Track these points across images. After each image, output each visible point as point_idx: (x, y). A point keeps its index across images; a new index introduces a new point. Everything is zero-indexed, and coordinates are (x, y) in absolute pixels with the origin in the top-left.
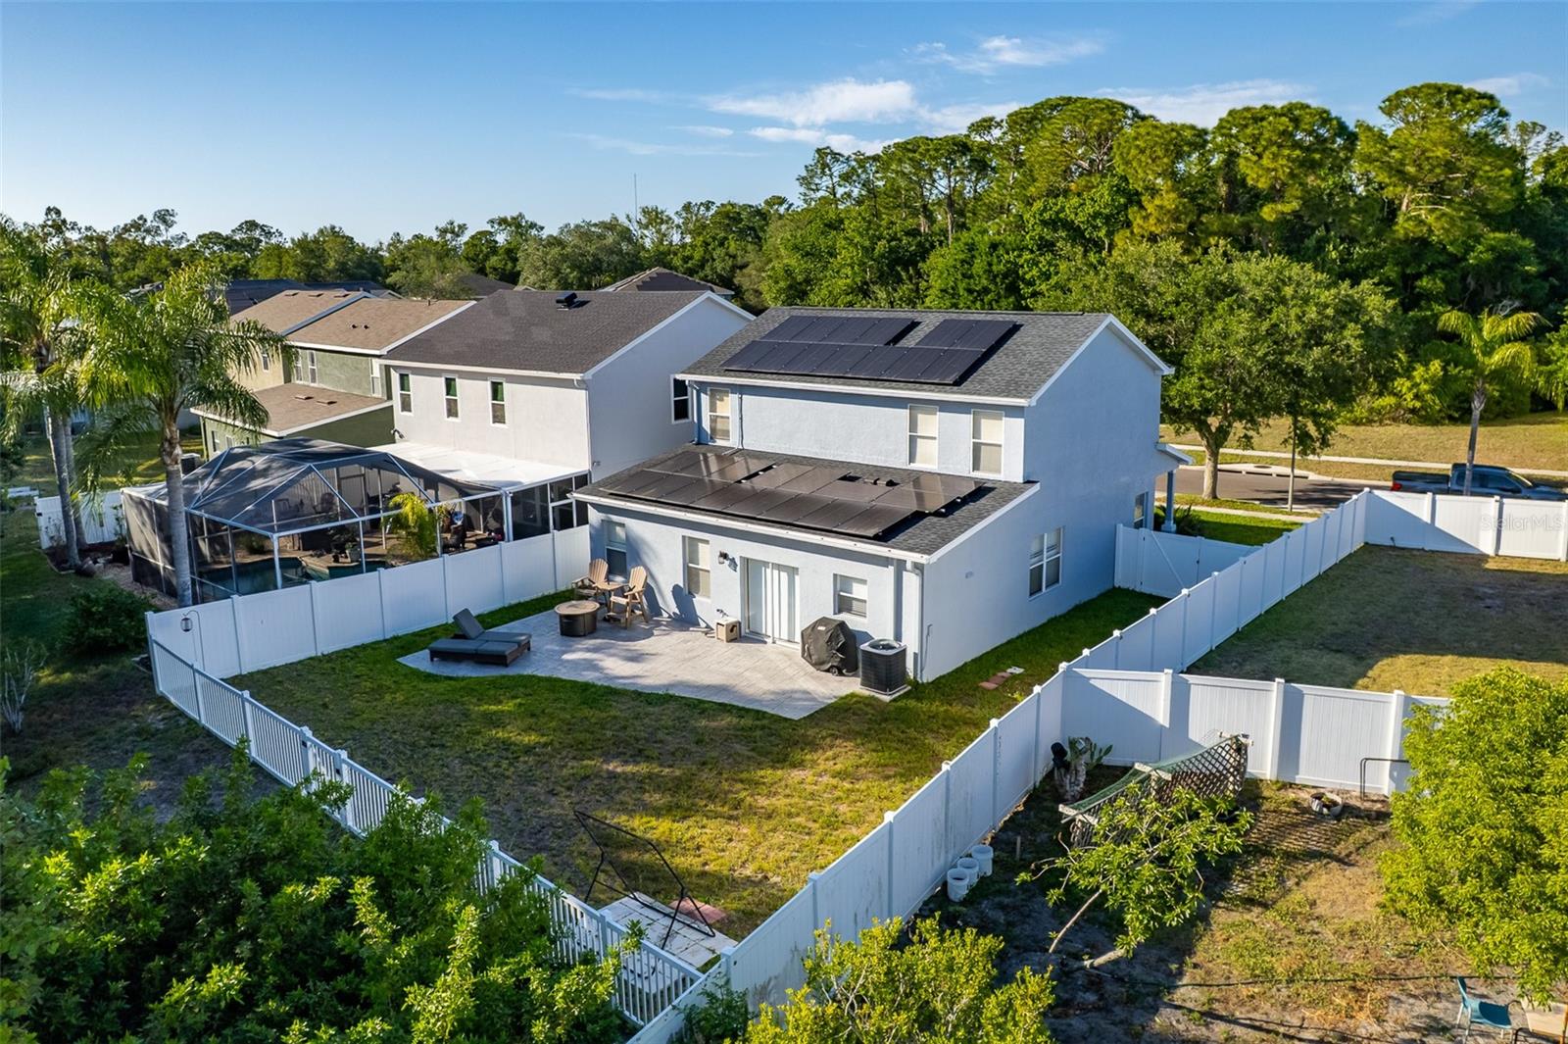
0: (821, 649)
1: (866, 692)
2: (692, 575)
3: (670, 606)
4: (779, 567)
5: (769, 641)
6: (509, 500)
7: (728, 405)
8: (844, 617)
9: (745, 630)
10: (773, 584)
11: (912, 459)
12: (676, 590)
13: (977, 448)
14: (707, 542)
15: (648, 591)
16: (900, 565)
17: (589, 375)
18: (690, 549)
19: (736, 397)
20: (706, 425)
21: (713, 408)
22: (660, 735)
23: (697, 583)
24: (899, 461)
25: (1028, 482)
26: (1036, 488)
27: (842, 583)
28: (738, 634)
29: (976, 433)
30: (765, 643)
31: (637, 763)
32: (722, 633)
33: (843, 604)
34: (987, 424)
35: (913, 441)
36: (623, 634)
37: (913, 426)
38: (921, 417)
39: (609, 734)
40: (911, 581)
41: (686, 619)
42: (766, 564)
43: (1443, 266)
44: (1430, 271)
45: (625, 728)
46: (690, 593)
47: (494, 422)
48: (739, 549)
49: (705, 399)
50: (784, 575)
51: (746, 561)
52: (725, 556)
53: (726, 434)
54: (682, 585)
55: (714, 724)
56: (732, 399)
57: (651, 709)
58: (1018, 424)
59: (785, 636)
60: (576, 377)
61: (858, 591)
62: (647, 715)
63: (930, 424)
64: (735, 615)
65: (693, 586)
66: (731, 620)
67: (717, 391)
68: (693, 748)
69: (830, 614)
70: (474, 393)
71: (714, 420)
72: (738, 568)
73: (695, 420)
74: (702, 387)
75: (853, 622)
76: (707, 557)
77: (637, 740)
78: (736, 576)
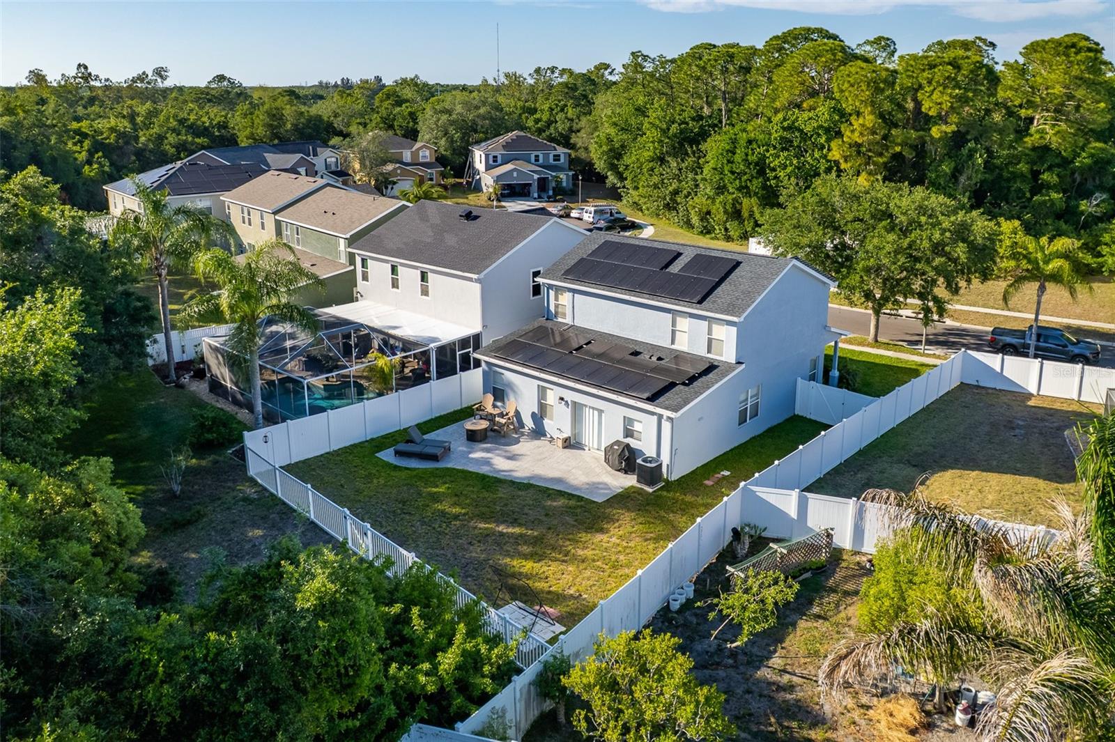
0: (615, 458)
1: (639, 485)
2: (543, 407)
3: (529, 423)
4: (593, 409)
5: (587, 449)
6: (434, 352)
7: (565, 299)
8: (629, 440)
9: (573, 441)
10: (590, 417)
11: (673, 342)
12: (533, 415)
13: (710, 341)
14: (552, 390)
15: (517, 414)
16: (660, 417)
17: (482, 275)
18: (542, 392)
19: (571, 294)
20: (552, 308)
21: (557, 299)
22: (526, 510)
23: (545, 412)
24: (666, 343)
25: (739, 363)
26: (743, 366)
27: (628, 421)
28: (571, 444)
29: (710, 332)
30: (585, 450)
31: (514, 527)
32: (560, 443)
33: (629, 433)
34: (715, 327)
35: (673, 332)
36: (503, 441)
37: (674, 324)
38: (678, 319)
39: (498, 508)
40: (666, 426)
41: (539, 432)
42: (586, 406)
43: (1059, 166)
44: (1050, 169)
45: (506, 505)
46: (541, 417)
47: (422, 295)
48: (570, 396)
49: (552, 293)
50: (596, 413)
51: (575, 403)
52: (562, 399)
53: (564, 315)
54: (537, 412)
55: (555, 504)
56: (568, 295)
57: (520, 493)
58: (734, 329)
59: (596, 446)
60: (474, 276)
61: (637, 427)
62: (519, 496)
63: (683, 324)
64: (567, 433)
65: (543, 414)
66: (565, 436)
67: (558, 290)
68: (543, 518)
69: (621, 438)
70: (408, 275)
71: (557, 306)
72: (570, 407)
73: (546, 304)
74: (550, 287)
75: (633, 443)
76: (552, 397)
77: (514, 513)
78: (568, 411)
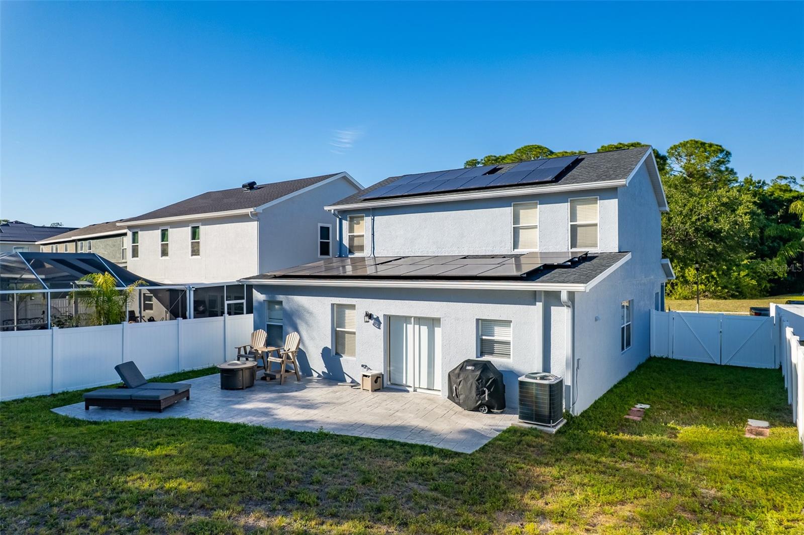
0: (468, 389)
1: (525, 425)
2: (339, 338)
3: (318, 365)
4: (420, 320)
5: (411, 390)
6: (192, 293)
7: (363, 227)
8: (486, 358)
9: (387, 383)
10: (413, 336)
11: (516, 245)
12: (325, 352)
13: (574, 229)
14: (353, 307)
15: (301, 355)
17: (260, 209)
18: (338, 313)
19: (370, 218)
20: (346, 242)
21: (351, 229)
23: (343, 345)
24: (504, 249)
25: (622, 252)
26: (628, 256)
27: (484, 326)
28: (381, 384)
29: (573, 216)
30: (408, 391)
32: (368, 384)
33: (485, 347)
34: (581, 209)
35: (516, 232)
37: (516, 219)
38: (523, 212)
40: (561, 316)
41: (334, 376)
42: (407, 319)
46: (337, 354)
47: (192, 255)
48: (382, 308)
49: (346, 223)
50: (424, 329)
51: (389, 318)
52: (370, 316)
53: (361, 248)
54: (330, 347)
56: (366, 219)
58: (612, 206)
60: (251, 210)
63: (532, 216)
64: (378, 367)
65: (340, 348)
66: (375, 372)
67: (355, 216)
69: (473, 357)
70: (179, 236)
71: (351, 239)
72: (382, 326)
73: (338, 239)
74: (343, 214)
75: (496, 361)
76: (354, 320)
78: (380, 333)
